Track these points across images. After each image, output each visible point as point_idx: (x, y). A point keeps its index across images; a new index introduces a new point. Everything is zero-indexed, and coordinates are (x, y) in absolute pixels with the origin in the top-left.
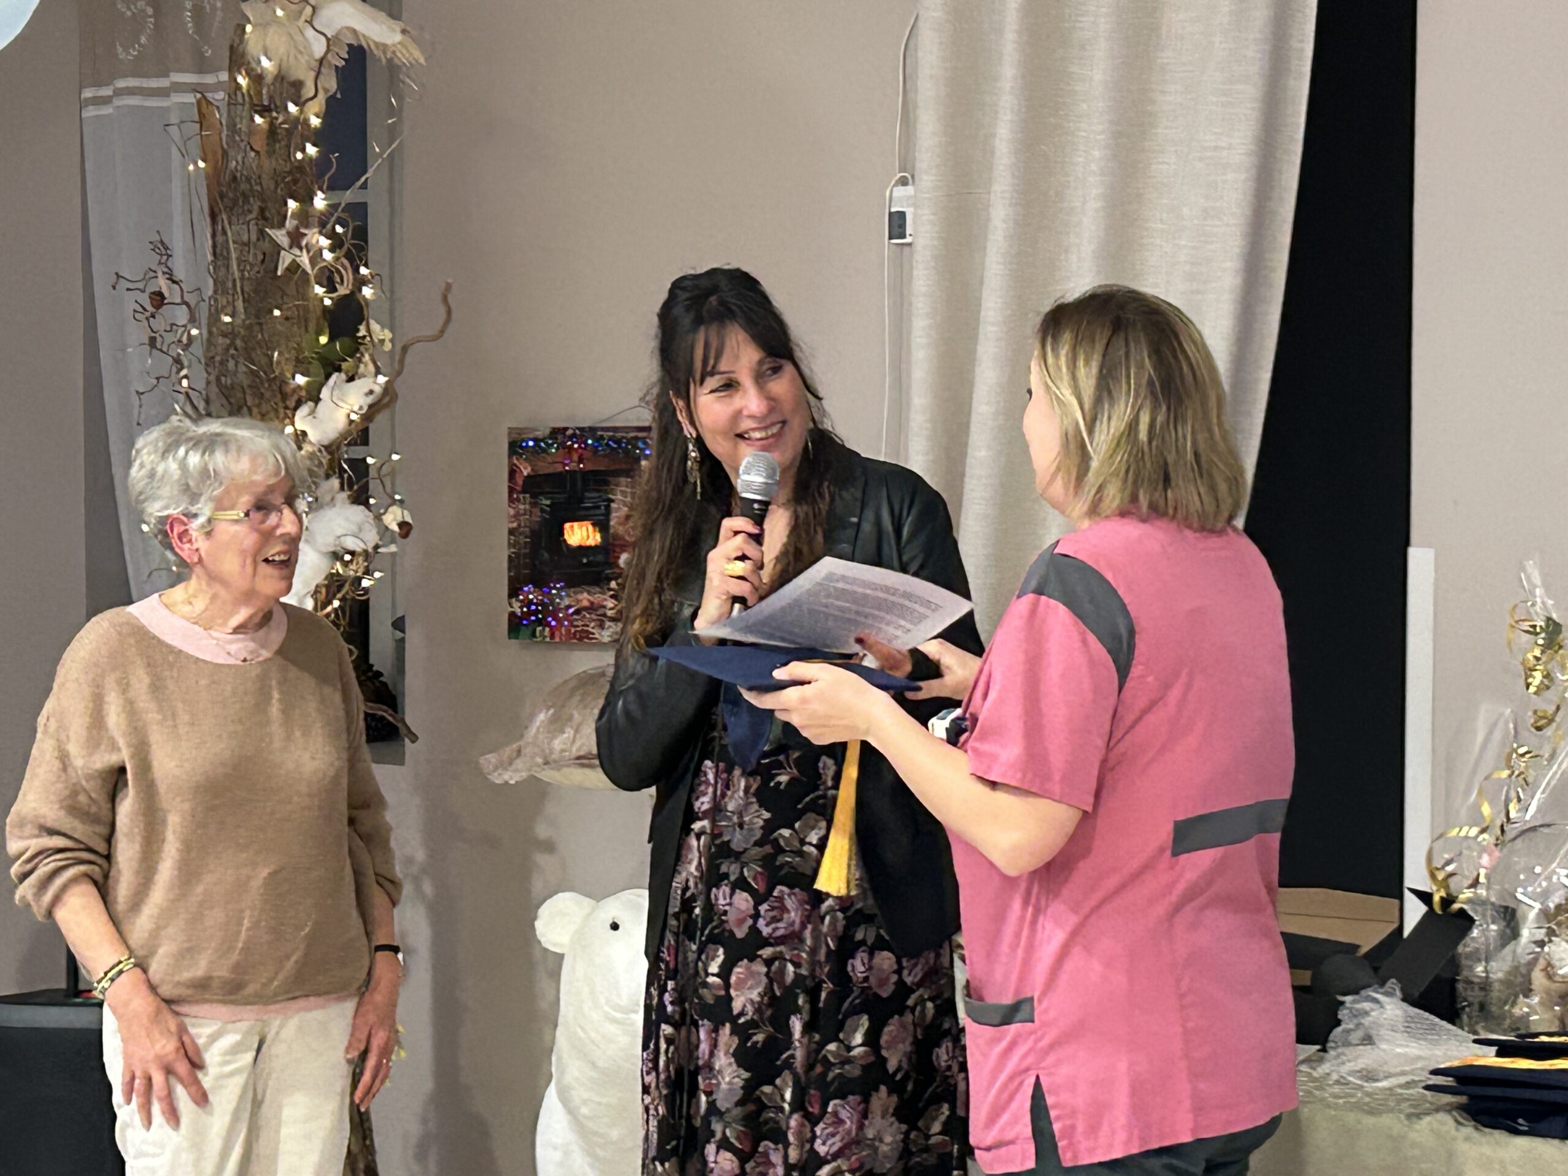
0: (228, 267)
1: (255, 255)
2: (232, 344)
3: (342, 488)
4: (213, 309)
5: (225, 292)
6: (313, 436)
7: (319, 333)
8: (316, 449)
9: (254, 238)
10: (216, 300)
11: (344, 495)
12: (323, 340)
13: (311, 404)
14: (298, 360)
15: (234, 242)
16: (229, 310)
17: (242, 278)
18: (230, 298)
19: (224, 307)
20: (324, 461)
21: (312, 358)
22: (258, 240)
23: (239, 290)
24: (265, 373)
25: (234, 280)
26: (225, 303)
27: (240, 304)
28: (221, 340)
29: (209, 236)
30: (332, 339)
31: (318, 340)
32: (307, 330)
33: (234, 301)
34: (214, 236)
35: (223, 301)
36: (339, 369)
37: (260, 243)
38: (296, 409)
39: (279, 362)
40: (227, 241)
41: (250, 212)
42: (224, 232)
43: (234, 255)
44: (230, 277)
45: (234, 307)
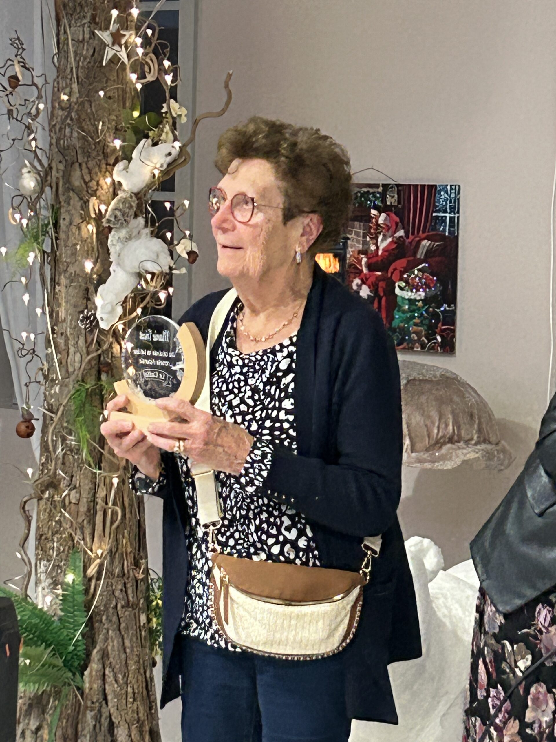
0: (67, 58)
1: (87, 50)
2: (69, 115)
3: (146, 226)
4: (56, 89)
5: (64, 78)
6: (125, 186)
7: (133, 109)
8: (128, 195)
9: (87, 36)
10: (58, 83)
11: (148, 230)
12: (136, 114)
13: (125, 161)
14: (117, 129)
15: (72, 40)
16: (67, 90)
17: (77, 68)
18: (68, 81)
19: (63, 89)
20: (134, 205)
21: (128, 128)
22: (90, 38)
23: (75, 76)
24: (92, 138)
25: (72, 69)
26: (64, 85)
27: (75, 86)
28: (61, 113)
29: (54, 35)
30: (142, 114)
31: (132, 115)
32: (124, 107)
33: (71, 84)
34: (58, 35)
35: (62, 84)
36: (147, 137)
37: (91, 41)
38: (114, 165)
39: (102, 131)
40: (68, 39)
41: (84, 17)
42: (65, 32)
43: (71, 50)
44: (69, 66)
45: (71, 88)
